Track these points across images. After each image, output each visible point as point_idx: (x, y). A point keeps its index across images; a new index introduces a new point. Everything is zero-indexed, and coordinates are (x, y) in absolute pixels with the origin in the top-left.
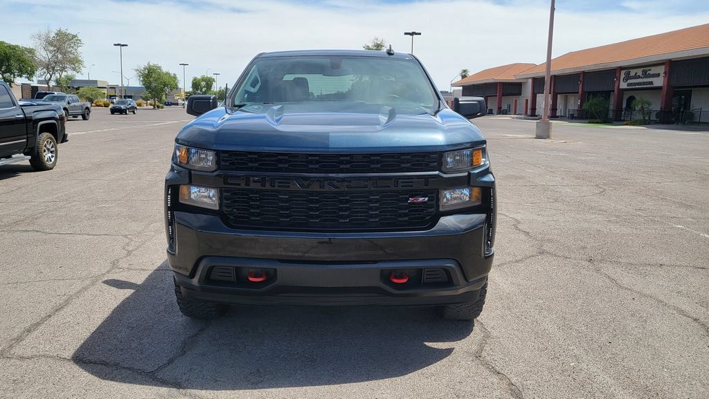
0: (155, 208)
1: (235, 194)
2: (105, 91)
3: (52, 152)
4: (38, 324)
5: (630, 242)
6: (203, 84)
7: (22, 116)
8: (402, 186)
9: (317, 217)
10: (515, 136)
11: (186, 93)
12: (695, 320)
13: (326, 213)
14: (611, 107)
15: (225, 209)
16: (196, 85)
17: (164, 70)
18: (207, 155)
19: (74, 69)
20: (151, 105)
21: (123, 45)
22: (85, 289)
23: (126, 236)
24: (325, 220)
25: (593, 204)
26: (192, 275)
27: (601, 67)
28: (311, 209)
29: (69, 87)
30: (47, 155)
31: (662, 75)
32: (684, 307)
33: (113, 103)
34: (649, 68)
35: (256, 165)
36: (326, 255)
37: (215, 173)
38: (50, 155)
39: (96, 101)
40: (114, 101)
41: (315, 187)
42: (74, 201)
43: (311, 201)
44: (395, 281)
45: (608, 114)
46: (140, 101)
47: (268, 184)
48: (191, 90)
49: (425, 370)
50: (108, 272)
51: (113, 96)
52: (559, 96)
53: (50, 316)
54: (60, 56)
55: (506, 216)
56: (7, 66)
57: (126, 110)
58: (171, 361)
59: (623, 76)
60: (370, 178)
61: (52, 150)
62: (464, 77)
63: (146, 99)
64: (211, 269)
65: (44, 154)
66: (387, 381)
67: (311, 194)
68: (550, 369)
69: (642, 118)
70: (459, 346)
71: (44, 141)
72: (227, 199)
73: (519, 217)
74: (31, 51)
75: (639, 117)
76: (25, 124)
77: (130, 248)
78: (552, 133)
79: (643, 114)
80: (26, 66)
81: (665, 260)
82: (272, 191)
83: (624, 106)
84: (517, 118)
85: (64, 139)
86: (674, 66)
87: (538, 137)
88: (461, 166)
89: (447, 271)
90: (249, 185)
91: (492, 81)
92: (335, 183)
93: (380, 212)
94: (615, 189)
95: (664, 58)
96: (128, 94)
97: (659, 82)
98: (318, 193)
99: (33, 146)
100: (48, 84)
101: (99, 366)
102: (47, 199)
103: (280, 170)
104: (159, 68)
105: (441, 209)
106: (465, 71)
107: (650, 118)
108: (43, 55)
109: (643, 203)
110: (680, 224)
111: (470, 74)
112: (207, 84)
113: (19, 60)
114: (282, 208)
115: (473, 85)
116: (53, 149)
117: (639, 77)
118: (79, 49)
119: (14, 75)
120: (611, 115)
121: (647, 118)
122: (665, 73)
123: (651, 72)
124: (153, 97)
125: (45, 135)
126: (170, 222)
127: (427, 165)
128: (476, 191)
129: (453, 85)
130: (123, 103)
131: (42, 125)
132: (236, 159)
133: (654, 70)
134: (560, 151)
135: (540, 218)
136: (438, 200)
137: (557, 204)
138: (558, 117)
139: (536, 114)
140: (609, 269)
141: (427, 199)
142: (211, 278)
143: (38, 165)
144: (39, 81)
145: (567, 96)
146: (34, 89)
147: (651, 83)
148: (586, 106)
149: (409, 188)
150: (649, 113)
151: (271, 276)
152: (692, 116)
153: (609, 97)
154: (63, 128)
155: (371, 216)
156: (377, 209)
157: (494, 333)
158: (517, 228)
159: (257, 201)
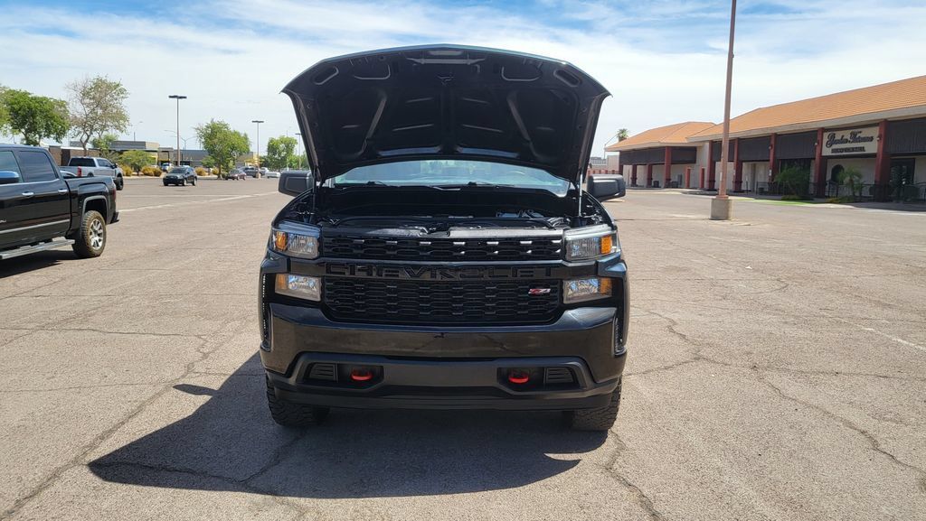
0: (231, 304)
1: (340, 283)
2: (155, 156)
3: (99, 235)
4: (111, 431)
5: (806, 347)
6: (282, 146)
7: (66, 191)
8: (522, 276)
9: (428, 309)
10: (685, 216)
11: (261, 158)
12: (863, 432)
13: (438, 304)
14: (812, 180)
15: (327, 300)
16: (272, 148)
17: (232, 128)
18: (306, 241)
19: (118, 127)
20: (214, 173)
21: (181, 98)
22: (159, 394)
23: (199, 337)
24: (438, 313)
25: (769, 302)
26: (289, 374)
27: (797, 129)
28: (422, 301)
29: (110, 151)
30: (94, 239)
31: (876, 139)
32: (852, 419)
33: (165, 171)
34: (859, 130)
35: (362, 252)
36: (439, 351)
37: (316, 261)
38: (97, 238)
39: (143, 168)
40: (167, 168)
41: (427, 277)
42: (132, 295)
43: (422, 292)
44: (514, 380)
45: (808, 187)
46: (201, 168)
47: (374, 274)
48: (266, 154)
49: (548, 481)
50: (183, 376)
51: (166, 162)
52: (744, 164)
53: (123, 423)
54: (100, 111)
55: (660, 316)
56: (31, 124)
57: (183, 180)
58: (263, 471)
59: (825, 139)
60: (486, 267)
61: (99, 232)
62: (622, 139)
63: (208, 166)
64: (310, 366)
65: (91, 237)
66: (505, 492)
67: (422, 283)
68: (688, 483)
69: (851, 194)
70: (587, 458)
71: (90, 221)
72: (328, 289)
73: (675, 317)
74: (62, 104)
75: (847, 192)
76: (69, 201)
77: (206, 351)
78: (732, 213)
79: (853, 189)
80: (55, 123)
81: (842, 367)
82: (378, 280)
83: (829, 177)
84: (691, 193)
85: (114, 220)
86: (892, 128)
87: (714, 218)
88: (588, 254)
89: (571, 370)
90: (354, 274)
91: (658, 145)
92: (448, 272)
93: (497, 304)
94: (801, 284)
95: (876, 118)
96: (185, 158)
97: (872, 148)
98: (429, 284)
99: (77, 227)
100: (84, 147)
101: (186, 474)
102: (99, 292)
103: (389, 258)
104: (225, 126)
105: (565, 302)
106: (623, 131)
107: (861, 194)
108: (77, 109)
109: (832, 301)
110: (870, 326)
111: (629, 135)
112: (287, 146)
113: (46, 116)
114: (390, 299)
115: (634, 150)
116: (101, 231)
117: (847, 141)
118: (124, 102)
119: (40, 136)
120: (812, 189)
121: (857, 194)
122: (880, 136)
123: (862, 135)
124: (218, 164)
125: (93, 213)
126: (265, 316)
127: (549, 253)
128: (606, 282)
129: (607, 150)
130: (180, 171)
131: (88, 202)
132: (340, 246)
133: (865, 133)
134: (740, 236)
135: (701, 319)
136: (562, 291)
137: (724, 302)
138: (743, 191)
139: (716, 188)
140: (774, 378)
141: (549, 290)
142: (311, 376)
143: (82, 251)
144: (71, 142)
145: (755, 165)
146: (66, 153)
147: (862, 149)
148: (778, 179)
149: (530, 278)
150: (861, 187)
151: (377, 375)
152: (915, 190)
153: (809, 166)
154: (113, 205)
155: (487, 309)
156: (493, 300)
157: (629, 445)
158: (671, 330)
159: (362, 291)
